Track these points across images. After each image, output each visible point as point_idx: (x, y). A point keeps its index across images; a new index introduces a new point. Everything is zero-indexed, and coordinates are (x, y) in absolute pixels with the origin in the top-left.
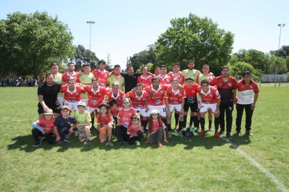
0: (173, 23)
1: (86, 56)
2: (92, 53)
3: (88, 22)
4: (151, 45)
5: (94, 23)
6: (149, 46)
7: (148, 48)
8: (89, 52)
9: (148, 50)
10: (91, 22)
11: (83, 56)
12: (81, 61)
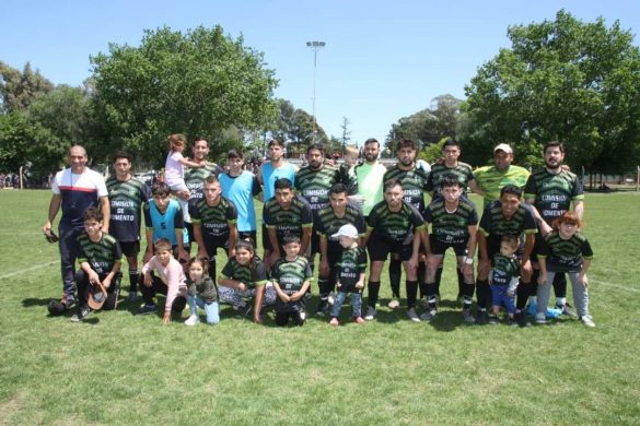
0: (515, 35)
1: (296, 124)
2: (308, 116)
3: (309, 44)
4: (442, 97)
5: (323, 44)
6: (436, 98)
7: (436, 102)
8: (302, 116)
9: (435, 109)
10: (316, 44)
11: (290, 124)
12: (286, 135)
